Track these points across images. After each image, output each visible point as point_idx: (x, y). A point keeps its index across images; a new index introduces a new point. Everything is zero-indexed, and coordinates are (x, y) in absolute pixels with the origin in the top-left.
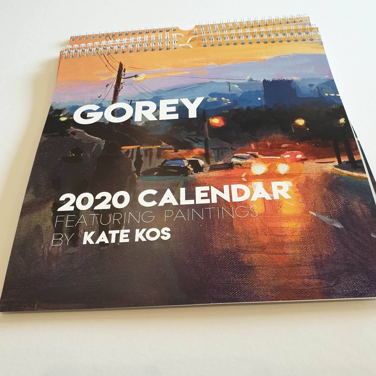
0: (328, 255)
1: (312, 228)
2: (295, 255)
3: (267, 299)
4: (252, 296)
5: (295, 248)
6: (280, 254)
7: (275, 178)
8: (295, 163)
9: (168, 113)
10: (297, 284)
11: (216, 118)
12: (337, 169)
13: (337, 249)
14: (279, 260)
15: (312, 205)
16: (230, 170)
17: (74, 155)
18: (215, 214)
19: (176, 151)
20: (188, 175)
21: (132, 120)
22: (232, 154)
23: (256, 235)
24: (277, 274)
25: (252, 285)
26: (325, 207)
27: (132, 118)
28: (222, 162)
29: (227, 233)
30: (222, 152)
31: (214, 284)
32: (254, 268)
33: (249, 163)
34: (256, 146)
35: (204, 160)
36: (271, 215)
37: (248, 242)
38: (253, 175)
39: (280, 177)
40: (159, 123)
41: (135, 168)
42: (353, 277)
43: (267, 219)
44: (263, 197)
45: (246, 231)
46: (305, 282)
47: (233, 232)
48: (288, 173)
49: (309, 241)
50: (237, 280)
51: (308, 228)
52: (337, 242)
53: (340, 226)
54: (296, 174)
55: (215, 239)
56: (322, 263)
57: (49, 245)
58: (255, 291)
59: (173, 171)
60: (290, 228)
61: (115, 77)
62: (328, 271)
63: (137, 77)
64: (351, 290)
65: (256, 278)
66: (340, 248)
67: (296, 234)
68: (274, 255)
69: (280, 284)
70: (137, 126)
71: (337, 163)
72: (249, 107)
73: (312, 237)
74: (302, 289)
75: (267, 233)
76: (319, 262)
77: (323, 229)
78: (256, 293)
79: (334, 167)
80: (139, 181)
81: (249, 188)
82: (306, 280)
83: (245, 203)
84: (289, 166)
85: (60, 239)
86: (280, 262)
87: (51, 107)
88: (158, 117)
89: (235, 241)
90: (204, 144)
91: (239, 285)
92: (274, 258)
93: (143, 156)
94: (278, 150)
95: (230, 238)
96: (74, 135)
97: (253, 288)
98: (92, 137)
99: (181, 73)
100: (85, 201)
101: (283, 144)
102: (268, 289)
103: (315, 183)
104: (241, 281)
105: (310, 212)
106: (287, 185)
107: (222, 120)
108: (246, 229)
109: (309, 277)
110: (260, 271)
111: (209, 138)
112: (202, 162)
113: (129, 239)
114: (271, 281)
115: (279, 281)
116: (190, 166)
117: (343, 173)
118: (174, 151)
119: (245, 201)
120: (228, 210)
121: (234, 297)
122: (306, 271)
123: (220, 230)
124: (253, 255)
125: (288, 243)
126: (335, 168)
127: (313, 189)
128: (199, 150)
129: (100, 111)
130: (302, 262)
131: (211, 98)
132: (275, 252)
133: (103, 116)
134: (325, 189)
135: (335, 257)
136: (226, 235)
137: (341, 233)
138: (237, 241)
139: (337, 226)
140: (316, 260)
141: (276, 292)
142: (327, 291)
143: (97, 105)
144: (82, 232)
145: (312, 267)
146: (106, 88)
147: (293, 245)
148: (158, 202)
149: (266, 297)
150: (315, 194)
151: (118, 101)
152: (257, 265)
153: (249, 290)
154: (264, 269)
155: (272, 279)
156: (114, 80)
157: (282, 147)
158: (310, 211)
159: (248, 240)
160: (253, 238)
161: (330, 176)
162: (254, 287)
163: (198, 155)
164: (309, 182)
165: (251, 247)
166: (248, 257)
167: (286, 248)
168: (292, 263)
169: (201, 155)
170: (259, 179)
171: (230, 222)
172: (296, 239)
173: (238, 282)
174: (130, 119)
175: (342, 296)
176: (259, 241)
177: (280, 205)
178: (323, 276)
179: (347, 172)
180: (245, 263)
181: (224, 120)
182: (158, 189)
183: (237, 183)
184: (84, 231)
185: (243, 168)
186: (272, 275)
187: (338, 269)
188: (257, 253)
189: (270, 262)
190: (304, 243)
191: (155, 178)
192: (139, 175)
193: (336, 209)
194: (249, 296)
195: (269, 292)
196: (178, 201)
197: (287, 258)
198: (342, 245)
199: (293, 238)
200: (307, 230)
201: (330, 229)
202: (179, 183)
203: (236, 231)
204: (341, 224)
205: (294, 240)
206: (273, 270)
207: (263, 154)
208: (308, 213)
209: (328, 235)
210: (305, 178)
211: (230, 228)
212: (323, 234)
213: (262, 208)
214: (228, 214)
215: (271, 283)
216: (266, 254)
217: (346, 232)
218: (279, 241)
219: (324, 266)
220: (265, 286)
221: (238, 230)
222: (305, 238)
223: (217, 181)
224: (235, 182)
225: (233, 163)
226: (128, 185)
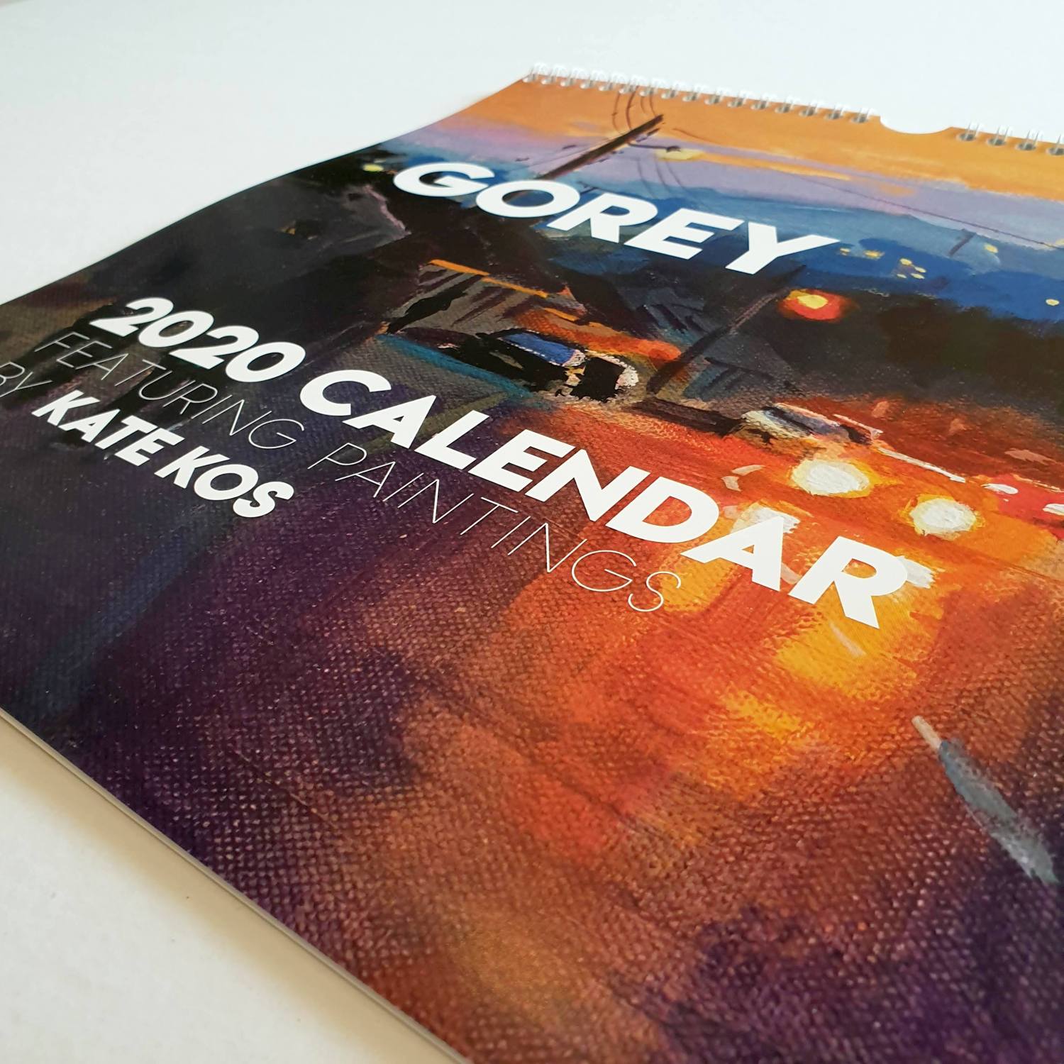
1: (863, 788)
2: (655, 846)
3: (316, 937)
4: (274, 881)
5: (690, 817)
6: (592, 798)
7: (871, 529)
8: (1018, 522)
9: (672, 239)
13: (919, 956)
14: (561, 817)
15: (957, 699)
16: (708, 437)
17: (292, 232)
18: (494, 530)
19: (581, 322)
20: (542, 392)
22: (771, 398)
23: (568, 673)
24: (484, 865)
25: (333, 837)
26: (1024, 742)
28: (702, 405)
29: (464, 606)
30: (738, 380)
32: (417, 779)
33: (810, 445)
36: (716, 637)
37: (507, 678)
38: (788, 487)
39: (898, 537)
40: (612, 249)
41: (407, 312)
43: (679, 643)
44: (746, 565)
45: (544, 639)
46: (578, 991)
47: (490, 614)
48: (951, 538)
49: (794, 831)
50: (299, 779)
51: (841, 778)
52: (950, 925)
53: (1033, 865)
54: (988, 557)
55: (396, 599)
56: (760, 967)
58: (313, 870)
59: (510, 362)
60: (749, 730)
61: (611, 139)
62: (760, 1026)
63: (672, 152)
65: (376, 824)
66: (939, 959)
67: (755, 768)
68: (558, 783)
69: (445, 917)
70: (538, 236)
73: (827, 822)
74: (526, 1018)
75: (622, 690)
76: (748, 954)
77: (924, 822)
78: (305, 879)
80: (378, 342)
81: (722, 514)
82: (593, 991)
83: (649, 553)
84: (979, 520)
86: (556, 826)
89: (459, 644)
90: (697, 340)
91: (280, 802)
92: (545, 795)
93: (466, 297)
94: (977, 456)
95: (456, 624)
96: (351, 200)
97: (320, 852)
98: (390, 216)
99: (822, 174)
100: (177, 328)
101: (1021, 449)
103: (1054, 625)
105: (917, 720)
106: (902, 573)
108: (553, 630)
109: (622, 983)
110: (426, 809)
111: (734, 333)
112: (630, 378)
113: (147, 459)
114: (426, 876)
116: (581, 371)
118: (574, 320)
119: (658, 546)
120: (557, 541)
123: (451, 585)
124: (470, 728)
128: (661, 346)
129: (483, 182)
130: (660, 895)
131: (863, 249)
132: (576, 774)
133: (477, 193)
136: (452, 608)
137: (1015, 900)
138: (469, 650)
139: (1014, 856)
140: (743, 934)
141: (394, 936)
143: (492, 169)
144: (70, 387)
145: (689, 950)
146: (560, 150)
147: (692, 800)
148: (356, 412)
149: (324, 927)
150: (1018, 666)
151: (558, 178)
152: (445, 778)
153: (294, 848)
154: (454, 809)
155: (443, 872)
157: (1008, 453)
158: (925, 716)
159: (513, 671)
160: (544, 672)
162: (330, 851)
163: (643, 357)
164: (1023, 612)
165: (496, 698)
166: (445, 726)
167: (643, 792)
168: (609, 867)
169: (652, 359)
170: (797, 505)
171: (516, 578)
172: (733, 784)
173: (291, 788)
176: (555, 698)
177: (794, 625)
178: (706, 1035)
180: (406, 740)
182: (403, 384)
183: (694, 481)
184: (78, 388)
185: (769, 451)
186: (459, 858)
188: (496, 735)
189: (508, 799)
190: (759, 825)
191: (431, 356)
192: (392, 329)
194: (267, 869)
195: (364, 915)
196: (423, 438)
198: (966, 952)
199: (722, 773)
200: (825, 782)
201: (962, 846)
202: (488, 395)
203: (504, 616)
204: (1055, 860)
205: (717, 782)
206: (486, 841)
207: (900, 443)
208: (903, 720)
209: (926, 863)
210: (1021, 588)
211: (495, 598)
212: (903, 846)
213: (700, 598)
214: (540, 553)
215: (417, 884)
216: (529, 761)
217: (1052, 912)
218: (643, 749)
219: (760, 990)
220: (376, 880)
221: (517, 617)
222: (784, 808)
223: (621, 445)
224: (685, 474)
225: (743, 424)
226: (332, 338)
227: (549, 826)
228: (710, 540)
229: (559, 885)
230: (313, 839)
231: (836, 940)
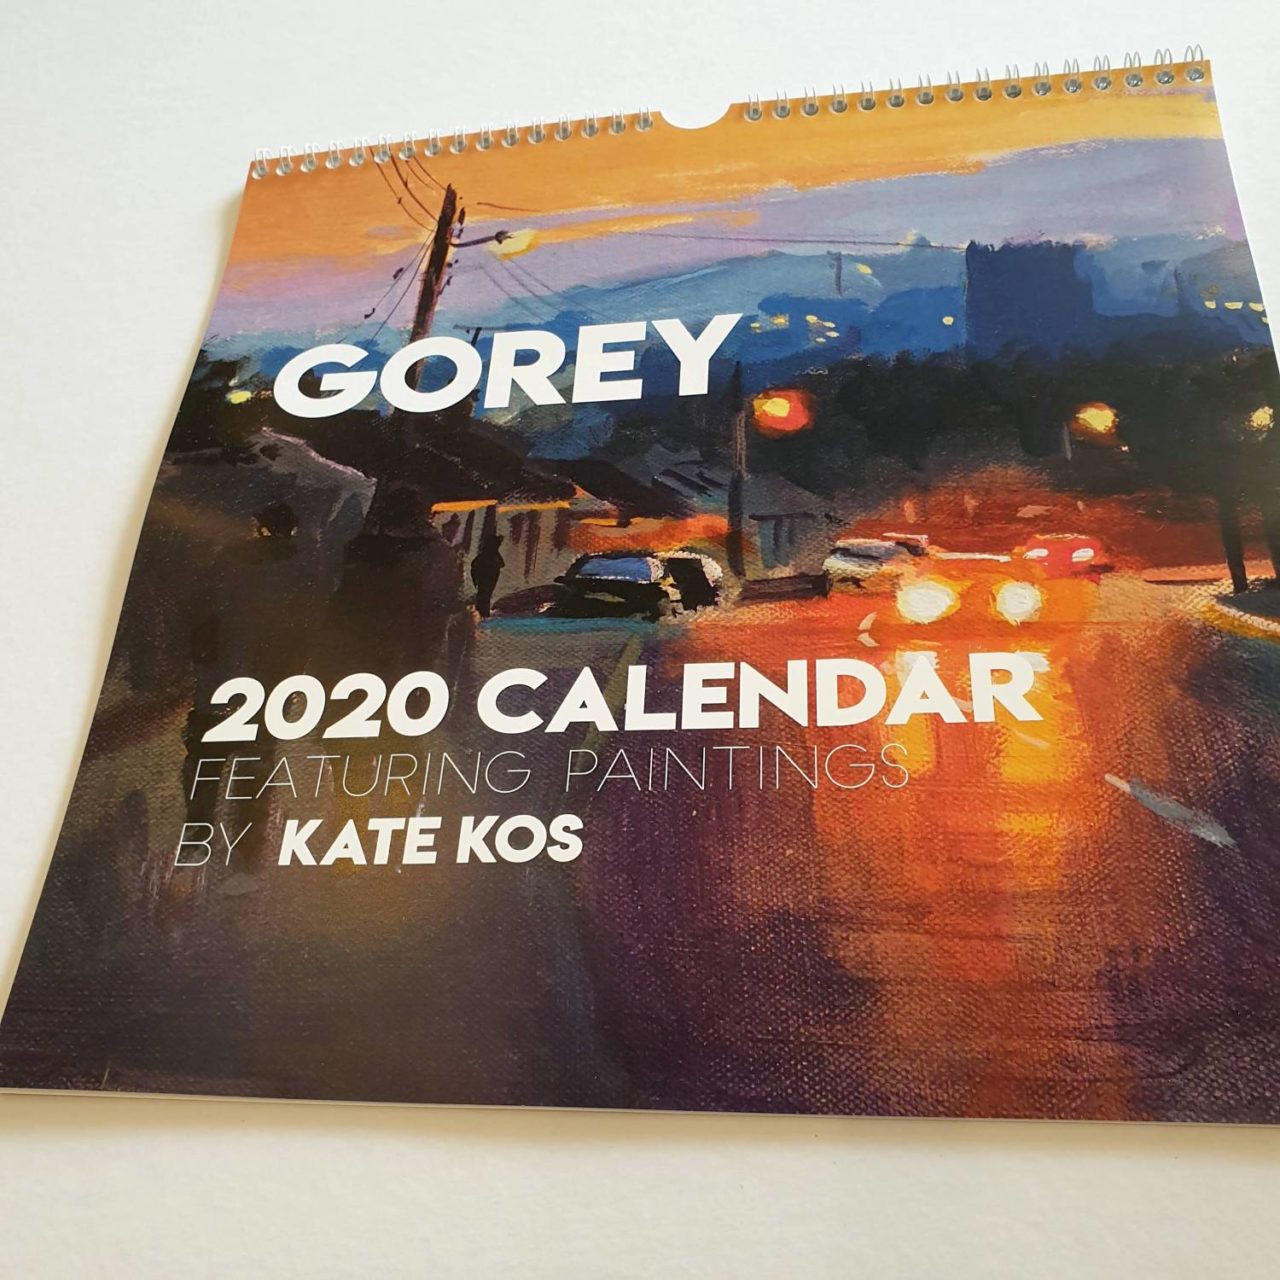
0: (1167, 950)
1: (1111, 841)
2: (1037, 945)
3: (915, 1112)
4: (862, 1097)
5: (1040, 916)
6: (982, 937)
7: (983, 636)
8: (1064, 581)
9: (606, 377)
10: (1036, 1058)
11: (779, 396)
12: (1225, 609)
13: (1201, 927)
14: (975, 960)
15: (1118, 748)
16: (817, 602)
17: (266, 532)
18: (749, 772)
19: (624, 523)
20: (662, 618)
21: (474, 404)
22: (830, 539)
23: (897, 861)
24: (962, 1015)
25: (867, 1051)
26: (1169, 759)
27: (477, 394)
28: (785, 571)
29: (789, 848)
30: (791, 531)
31: (729, 1040)
32: (879, 988)
33: (890, 575)
34: (923, 512)
35: (723, 558)
36: (959, 781)
37: (865, 887)
38: (901, 625)
39: (1004, 635)
40: (571, 416)
41: (475, 585)
42: (1258, 1041)
43: (941, 798)
44: (932, 711)
45: (861, 844)
46: (1066, 1051)
47: (810, 844)
48: (1036, 619)
49: (1097, 891)
50: (812, 1030)
51: (1096, 842)
52: (1204, 900)
53: (1219, 839)
54: (1067, 624)
55: (741, 868)
56: (1137, 982)
57: (167, 865)
58: (876, 1077)
59: (609, 598)
60: (1027, 839)
61: (428, 243)
62: (1159, 1012)
63: (504, 242)
64: (1243, 1094)
65: (883, 1028)
66: (1212, 923)
67: (1049, 863)
68: (956, 940)
69: (969, 1056)
70: (490, 426)
71: (1227, 586)
72: (908, 352)
73: (1109, 875)
74: (1053, 1081)
75: (938, 854)
76: (1127, 977)
77: (1154, 845)
78: (877, 1085)
79: (1214, 601)
80: (487, 633)
81: (884, 674)
82: (1073, 1046)
83: (865, 733)
84: (1042, 592)
85: (204, 843)
86: (977, 967)
87: (202, 352)
88: (566, 391)
89: (814, 879)
90: (726, 499)
91: (816, 1051)
92: (956, 952)
93: (506, 541)
94: (1002, 528)
95: (797, 865)
96: (273, 459)
97: (870, 1065)
98: (332, 464)
99: (664, 222)
100: (294, 707)
101: (1025, 506)
102: (926, 1073)
103: (1136, 661)
104: (826, 1035)
105: (1108, 777)
106: (1026, 666)
107: (802, 403)
108: (860, 834)
109: (1081, 1032)
110: (901, 1002)
111: (747, 477)
112: (713, 570)
113: (435, 853)
114: (939, 1041)
115: (967, 1045)
116: (671, 580)
117: (1250, 627)
118: (614, 523)
119: (866, 725)
120: (799, 758)
121: (795, 1096)
122: (1075, 1009)
123: (764, 836)
124: (876, 935)
125: (1014, 897)
126: (1219, 607)
127: (1128, 688)
128: (708, 519)
129: (366, 369)
130: (1061, 973)
131: (767, 317)
132: (960, 928)
133: (376, 388)
134: (1173, 691)
135: (1191, 958)
136: (783, 854)
137: (1224, 866)
138: (824, 880)
139: (1208, 839)
140: (1116, 968)
141: (953, 1083)
142: (1147, 1093)
143: (357, 344)
144: (278, 821)
145: (1098, 994)
146: (393, 282)
147: (1033, 905)
148: (547, 715)
149: (914, 1103)
150: (1134, 705)
151: (430, 331)
152: (892, 976)
153: (853, 1072)
154: (916, 992)
155: (944, 1032)
156: (422, 254)
157: (1019, 515)
158: (1109, 772)
159: (864, 879)
160: (883, 869)
161: (1196, 636)
162: (874, 1060)
163: (702, 540)
164: (1113, 659)
166: (860, 942)
167: (1005, 916)
168: (1024, 973)
169: (711, 539)
170: (925, 639)
171: (800, 806)
172: (1046, 881)
173: (814, 1038)
174: (471, 400)
175: (1208, 1114)
176: (906, 884)
177: (996, 745)
178: (1139, 1034)
179: (1266, 623)
180: (847, 966)
181: (810, 406)
182: (551, 667)
183: (841, 651)
184: (286, 817)
185: (868, 595)
186: (945, 1019)
187: (1198, 1008)
188: (895, 931)
189: (939, 968)
190: (1077, 899)
191: (542, 625)
192: (484, 613)
193: (1209, 771)
194: (851, 1093)
195: (927, 1083)
196: (619, 715)
197: (1005, 955)
198: (1221, 911)
199: (1035, 878)
200: (1090, 850)
201: (1181, 848)
202: (626, 645)
203: (821, 841)
204: (1226, 829)
205: (1037, 885)
206: (950, 1000)
207: (946, 541)
208: (1100, 781)
209: (1171, 870)
210: (1101, 639)
211: (802, 830)
212: (1153, 867)
213: (925, 755)
214: (796, 775)
215: (937, 1047)
216: (928, 936)
217: (1243, 863)
218: (982, 888)
219: (1146, 994)
220: (915, 1061)
221: (829, 837)
222: (1081, 879)
223: (764, 643)
224: (831, 648)
225: (830, 577)
226: (444, 649)
227: (975, 970)
228: (894, 701)
229: (1008, 1000)
230: (858, 1060)
231: (1161, 944)
